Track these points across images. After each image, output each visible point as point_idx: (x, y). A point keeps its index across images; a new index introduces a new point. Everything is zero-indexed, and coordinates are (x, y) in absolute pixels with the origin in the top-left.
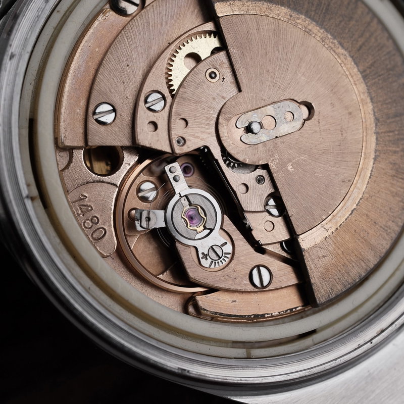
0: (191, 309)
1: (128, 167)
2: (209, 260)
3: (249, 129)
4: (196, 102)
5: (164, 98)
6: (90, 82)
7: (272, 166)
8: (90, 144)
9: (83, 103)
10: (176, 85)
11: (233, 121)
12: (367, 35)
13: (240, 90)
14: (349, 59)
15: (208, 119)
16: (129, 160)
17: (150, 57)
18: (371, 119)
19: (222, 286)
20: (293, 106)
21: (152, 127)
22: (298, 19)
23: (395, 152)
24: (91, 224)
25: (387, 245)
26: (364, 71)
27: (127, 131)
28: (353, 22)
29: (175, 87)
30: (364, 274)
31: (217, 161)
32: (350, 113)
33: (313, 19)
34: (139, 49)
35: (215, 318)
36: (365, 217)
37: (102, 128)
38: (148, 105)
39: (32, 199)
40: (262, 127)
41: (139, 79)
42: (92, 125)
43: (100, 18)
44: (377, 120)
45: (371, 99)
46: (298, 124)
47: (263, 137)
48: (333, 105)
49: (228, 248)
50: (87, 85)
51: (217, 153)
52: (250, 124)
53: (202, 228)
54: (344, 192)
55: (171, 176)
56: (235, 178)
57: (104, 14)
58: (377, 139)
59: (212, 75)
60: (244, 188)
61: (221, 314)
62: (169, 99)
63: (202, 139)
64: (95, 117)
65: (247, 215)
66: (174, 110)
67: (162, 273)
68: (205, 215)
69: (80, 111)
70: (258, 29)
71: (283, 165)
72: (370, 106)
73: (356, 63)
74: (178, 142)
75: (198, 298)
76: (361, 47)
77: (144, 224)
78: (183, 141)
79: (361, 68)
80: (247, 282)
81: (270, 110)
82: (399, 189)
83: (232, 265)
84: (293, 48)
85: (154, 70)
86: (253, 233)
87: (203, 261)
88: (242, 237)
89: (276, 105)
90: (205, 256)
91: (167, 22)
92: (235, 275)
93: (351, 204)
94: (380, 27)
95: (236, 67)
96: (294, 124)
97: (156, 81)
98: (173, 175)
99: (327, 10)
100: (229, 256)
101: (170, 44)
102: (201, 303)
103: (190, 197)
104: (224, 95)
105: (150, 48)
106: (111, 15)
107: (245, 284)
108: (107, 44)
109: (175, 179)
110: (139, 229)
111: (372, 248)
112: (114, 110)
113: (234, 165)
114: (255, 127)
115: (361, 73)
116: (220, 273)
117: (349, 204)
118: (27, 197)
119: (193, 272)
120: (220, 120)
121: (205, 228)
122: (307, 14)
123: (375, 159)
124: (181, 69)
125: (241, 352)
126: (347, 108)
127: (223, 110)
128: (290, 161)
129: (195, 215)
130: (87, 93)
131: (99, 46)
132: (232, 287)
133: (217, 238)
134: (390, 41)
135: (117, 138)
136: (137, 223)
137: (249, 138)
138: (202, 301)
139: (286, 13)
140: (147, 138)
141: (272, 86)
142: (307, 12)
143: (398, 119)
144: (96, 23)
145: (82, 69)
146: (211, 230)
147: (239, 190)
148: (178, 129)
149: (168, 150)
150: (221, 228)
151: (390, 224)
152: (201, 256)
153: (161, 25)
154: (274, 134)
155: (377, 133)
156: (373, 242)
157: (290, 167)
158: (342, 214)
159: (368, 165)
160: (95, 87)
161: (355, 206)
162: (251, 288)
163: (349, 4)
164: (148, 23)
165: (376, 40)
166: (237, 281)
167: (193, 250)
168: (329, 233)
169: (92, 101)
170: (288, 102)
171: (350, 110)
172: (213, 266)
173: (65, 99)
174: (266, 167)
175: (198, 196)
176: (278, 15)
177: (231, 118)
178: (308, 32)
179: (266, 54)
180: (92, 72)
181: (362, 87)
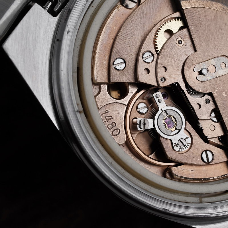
0: (168, 175)
1: (132, 95)
2: (179, 147)
3: (201, 73)
4: (171, 57)
5: (153, 55)
6: (111, 46)
7: (215, 94)
8: (112, 81)
9: (107, 58)
10: (159, 47)
11: (192, 68)
13: (195, 50)
15: (178, 67)
16: (132, 90)
17: (144, 32)
19: (186, 162)
20: (225, 59)
21: (146, 72)
24: (111, 127)
27: (132, 73)
29: (159, 49)
31: (183, 91)
34: (138, 28)
35: (182, 180)
37: (118, 72)
38: (144, 59)
39: (80, 112)
40: (208, 71)
41: (138, 44)
42: (113, 71)
43: (116, 10)
47: (209, 77)
49: (189, 140)
50: (109, 48)
51: (183, 86)
52: (202, 70)
53: (174, 129)
55: (156, 99)
56: (193, 100)
57: (118, 8)
59: (180, 42)
60: (198, 106)
61: (185, 178)
62: (156, 56)
63: (175, 78)
64: (114, 66)
65: (200, 122)
66: (159, 62)
67: (151, 154)
68: (176, 121)
69: (105, 63)
70: (205, 16)
71: (220, 93)
74: (162, 80)
75: (172, 168)
77: (142, 126)
78: (164, 79)
80: (200, 159)
81: (213, 62)
83: (191, 150)
84: (225, 27)
85: (147, 39)
86: (204, 131)
87: (175, 148)
88: (196, 134)
89: (216, 59)
90: (176, 145)
91: (153, 12)
92: (193, 155)
95: (193, 37)
96: (226, 69)
97: (148, 45)
98: (158, 99)
100: (190, 145)
101: (155, 25)
102: (174, 172)
103: (167, 111)
104: (187, 53)
105: (144, 27)
106: (122, 8)
107: (199, 161)
108: (119, 25)
109: (159, 101)
110: (139, 129)
112: (125, 62)
113: (192, 93)
114: (204, 71)
116: (185, 154)
118: (78, 111)
119: (170, 154)
120: (185, 68)
121: (176, 129)
124: (162, 38)
125: (197, 199)
127: (186, 62)
128: (224, 91)
129: (170, 122)
130: (109, 53)
131: (116, 26)
132: (192, 163)
133: (183, 134)
135: (127, 78)
136: (138, 126)
137: (201, 78)
138: (175, 170)
139: (221, 7)
140: (143, 78)
141: (213, 48)
144: (114, 13)
145: (106, 39)
146: (179, 130)
147: (196, 107)
148: (161, 73)
149: (156, 84)
150: (185, 129)
152: (174, 145)
153: (150, 14)
154: (215, 75)
157: (224, 94)
160: (114, 49)
162: (202, 163)
164: (143, 13)
166: (194, 159)
167: (169, 141)
169: (112, 57)
170: (223, 57)
172: (181, 150)
173: (97, 56)
174: (211, 94)
175: (172, 111)
176: (217, 8)
177: (191, 66)
179: (210, 30)
180: (112, 40)
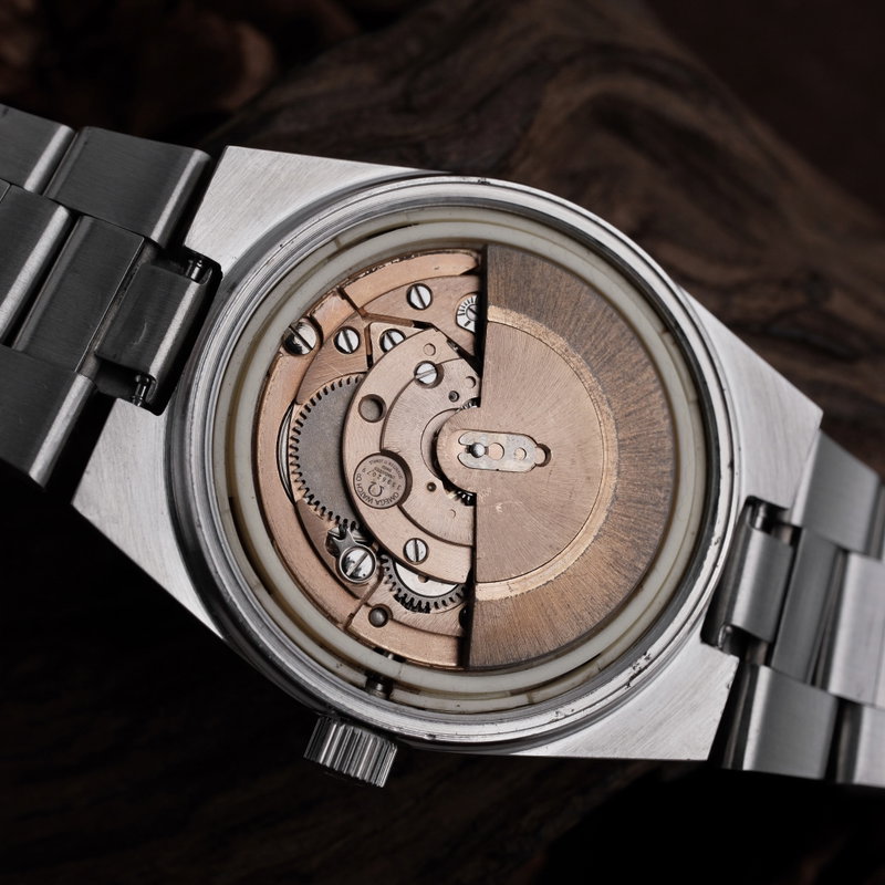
3: (471, 450)
7: (480, 499)
11: (459, 434)
12: (644, 404)
14: (612, 420)
18: (608, 494)
20: (529, 445)
22: (574, 357)
23: (622, 540)
25: (571, 635)
26: (624, 440)
28: (633, 384)
30: (533, 656)
32: (589, 478)
33: (589, 363)
36: (559, 594)
40: (486, 452)
44: (616, 497)
45: (619, 473)
46: (527, 466)
47: (483, 463)
48: (573, 462)
52: (475, 444)
54: (546, 558)
58: (607, 517)
71: (492, 501)
72: (614, 480)
73: (617, 428)
76: (630, 414)
79: (621, 436)
81: (502, 439)
82: (611, 581)
84: (554, 385)
89: (510, 437)
93: (549, 573)
94: (662, 401)
96: (522, 464)
99: (609, 360)
111: (554, 630)
114: (480, 450)
115: (619, 441)
117: (546, 573)
120: (444, 429)
122: (585, 356)
123: (596, 538)
126: (587, 471)
128: (502, 501)
134: (667, 421)
137: (468, 459)
139: (562, 346)
141: (514, 415)
142: (586, 353)
143: (640, 506)
151: (585, 614)
154: (496, 465)
155: (609, 511)
156: (557, 625)
157: (498, 508)
158: (534, 581)
159: (584, 541)
161: (552, 578)
163: (637, 363)
165: (651, 413)
168: (513, 594)
170: (526, 439)
171: (590, 475)
176: (553, 344)
177: (457, 430)
178: (579, 375)
179: (523, 379)
181: (613, 456)
